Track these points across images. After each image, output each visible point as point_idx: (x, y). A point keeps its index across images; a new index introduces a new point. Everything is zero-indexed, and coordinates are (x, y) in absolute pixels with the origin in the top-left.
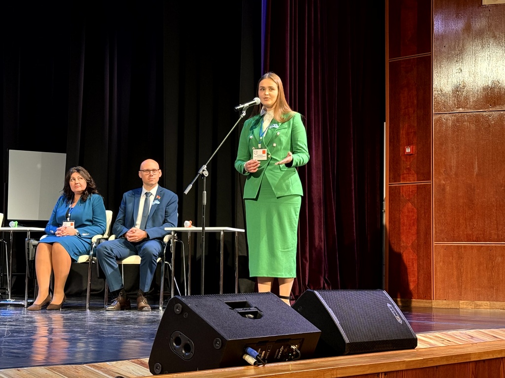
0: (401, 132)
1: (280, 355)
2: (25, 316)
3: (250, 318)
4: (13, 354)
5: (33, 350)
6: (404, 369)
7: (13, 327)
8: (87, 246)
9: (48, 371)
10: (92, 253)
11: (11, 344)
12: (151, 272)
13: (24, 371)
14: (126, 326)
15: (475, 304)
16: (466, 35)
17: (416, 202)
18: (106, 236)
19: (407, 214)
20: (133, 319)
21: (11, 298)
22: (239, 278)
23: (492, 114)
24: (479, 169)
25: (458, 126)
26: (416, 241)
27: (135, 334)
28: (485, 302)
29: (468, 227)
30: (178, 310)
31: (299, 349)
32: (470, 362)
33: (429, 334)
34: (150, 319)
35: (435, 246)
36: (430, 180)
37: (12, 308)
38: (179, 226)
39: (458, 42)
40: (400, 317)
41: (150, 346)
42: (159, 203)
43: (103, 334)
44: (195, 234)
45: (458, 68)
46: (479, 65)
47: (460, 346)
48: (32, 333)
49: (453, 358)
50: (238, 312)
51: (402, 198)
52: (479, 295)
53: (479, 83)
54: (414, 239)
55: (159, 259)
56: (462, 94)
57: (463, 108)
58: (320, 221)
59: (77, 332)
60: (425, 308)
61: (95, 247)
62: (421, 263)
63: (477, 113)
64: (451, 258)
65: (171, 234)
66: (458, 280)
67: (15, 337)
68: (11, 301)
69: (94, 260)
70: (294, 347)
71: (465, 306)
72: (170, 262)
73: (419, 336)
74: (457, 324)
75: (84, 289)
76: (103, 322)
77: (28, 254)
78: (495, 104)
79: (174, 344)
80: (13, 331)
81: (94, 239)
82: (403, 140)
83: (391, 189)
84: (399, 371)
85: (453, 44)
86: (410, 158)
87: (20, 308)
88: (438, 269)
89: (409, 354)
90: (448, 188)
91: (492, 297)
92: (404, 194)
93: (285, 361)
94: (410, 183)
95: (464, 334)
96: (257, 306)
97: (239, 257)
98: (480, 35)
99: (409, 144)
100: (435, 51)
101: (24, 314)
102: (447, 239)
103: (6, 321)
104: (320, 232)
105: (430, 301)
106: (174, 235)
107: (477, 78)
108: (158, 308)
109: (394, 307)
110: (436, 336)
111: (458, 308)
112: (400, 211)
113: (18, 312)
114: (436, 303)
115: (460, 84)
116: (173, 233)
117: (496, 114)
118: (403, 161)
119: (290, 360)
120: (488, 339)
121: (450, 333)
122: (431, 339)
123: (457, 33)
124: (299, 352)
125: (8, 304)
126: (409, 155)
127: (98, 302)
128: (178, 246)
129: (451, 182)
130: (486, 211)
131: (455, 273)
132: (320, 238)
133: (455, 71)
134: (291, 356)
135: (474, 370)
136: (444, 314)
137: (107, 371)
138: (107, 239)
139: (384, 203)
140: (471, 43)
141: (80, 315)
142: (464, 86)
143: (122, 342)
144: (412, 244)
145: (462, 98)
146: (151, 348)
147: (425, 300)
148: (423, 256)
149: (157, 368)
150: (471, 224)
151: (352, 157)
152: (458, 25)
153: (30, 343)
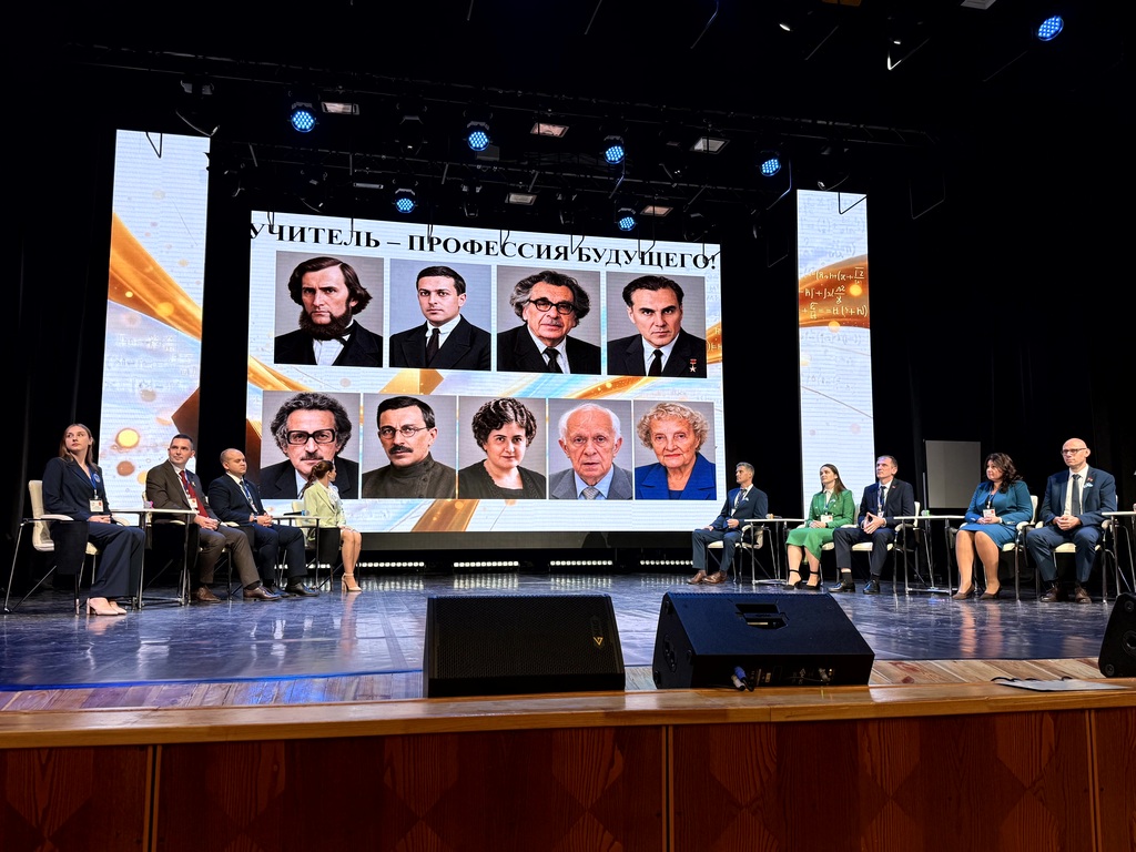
5: (961, 641)
7: (941, 616)
8: (1013, 533)
9: (984, 664)
11: (940, 634)
12: (1089, 561)
13: (961, 663)
14: (1066, 620)
18: (1032, 523)
20: (1071, 612)
27: (1077, 630)
34: (1092, 613)
41: (1098, 645)
42: (1091, 485)
43: (1039, 628)
48: (960, 623)
55: (1097, 547)
67: (944, 627)
68: (933, 589)
72: (1112, 550)
75: (1012, 576)
76: (1038, 615)
80: (941, 621)
81: (1020, 526)
103: (932, 610)
106: (1113, 520)
108: (1102, 601)
127: (1029, 592)
137: (1051, 669)
138: (1034, 526)
143: (1063, 638)
146: (1100, 647)
149: (1109, 670)
153: (958, 633)
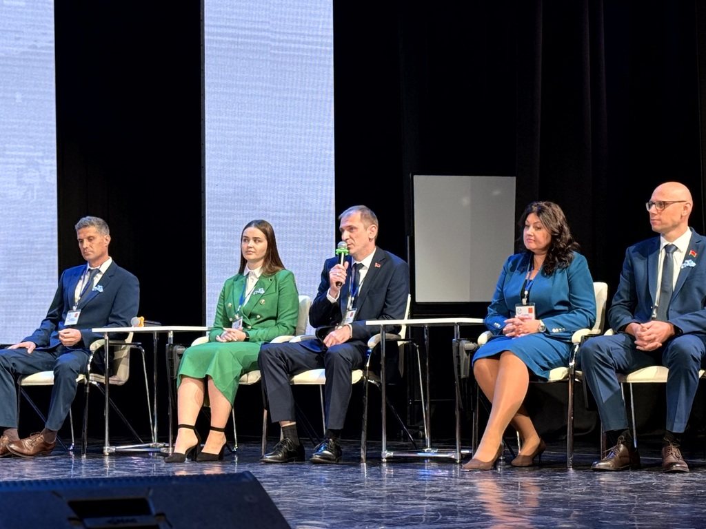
8: (564, 349)
10: (572, 364)
21: (431, 447)
37: (434, 465)
42: (693, 264)
55: (701, 372)
68: (430, 452)
69: (578, 376)
77: (459, 367)
81: (577, 337)
87: (448, 466)
101: (457, 475)
113: (446, 472)
125: (427, 458)
141: (558, 480)
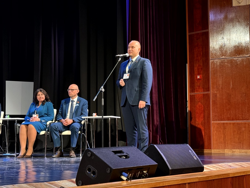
0: (195, 68)
1: (138, 175)
2: (15, 161)
3: (123, 158)
4: (10, 178)
5: (19, 176)
6: (198, 181)
7: (10, 166)
8: (45, 126)
9: (27, 185)
10: (47, 130)
11: (9, 174)
13: (16, 186)
14: (64, 164)
15: (232, 151)
16: (225, 21)
17: (203, 102)
19: (199, 108)
20: (67, 161)
21: (8, 153)
22: (118, 141)
23: (238, 59)
24: (233, 86)
25: (222, 65)
26: (203, 121)
27: (69, 168)
28: (237, 150)
29: (228, 114)
30: (89, 155)
31: (147, 172)
32: (229, 177)
33: (210, 165)
34: (75, 161)
35: (212, 123)
36: (209, 91)
37: (9, 157)
38: (89, 116)
39: (221, 24)
40: (195, 157)
41: (76, 173)
42: (78, 105)
43: (53, 168)
44: (97, 120)
45: (222, 37)
46: (232, 35)
47: (224, 170)
48: (19, 168)
49: (221, 175)
50: (118, 156)
51: (196, 100)
52: (234, 146)
53: (232, 44)
54: (202, 120)
55: (79, 132)
56: (224, 49)
57: (224, 56)
58: (157, 112)
59: (41, 168)
60: (208, 153)
61: (48, 127)
62: (206, 131)
63: (231, 59)
64: (220, 129)
65: (85, 120)
66: (224, 140)
67: (11, 170)
68: (8, 154)
69: (48, 133)
70: (145, 172)
71: (228, 152)
72: (85, 134)
73: (205, 166)
74: (224, 160)
75: (44, 147)
76: (53, 163)
77: (16, 131)
78: (240, 54)
79: (88, 171)
80: (10, 168)
82: (196, 72)
83: (191, 96)
84: (195, 182)
85: (219, 25)
86: (199, 81)
87: (13, 157)
88: (214, 134)
89: (200, 174)
90: (218, 95)
91: (240, 147)
92: (197, 98)
93: (141, 178)
94: (199, 93)
95: (227, 165)
96: (127, 153)
97: (118, 130)
98: (232, 21)
99: (199, 74)
100: (210, 29)
101: (15, 160)
102: (218, 119)
103: (6, 164)
104: (157, 117)
105: (211, 150)
106: (86, 120)
107: (231, 42)
108: (80, 156)
109: (192, 152)
110: (213, 166)
111: (224, 153)
112: (195, 106)
113: (12, 159)
114: (213, 151)
115: (223, 45)
116: (86, 119)
117: (240, 59)
118: (196, 82)
119: (143, 178)
120: (238, 167)
121: (220, 164)
122: (211, 167)
123: (221, 20)
124: (147, 174)
125: (7, 156)
126: (199, 79)
127: (50, 154)
128: (89, 126)
129: (219, 92)
130: (237, 106)
131: (222, 136)
132: (157, 120)
133: (220, 38)
134: (144, 176)
135: (231, 181)
136: (218, 156)
137: (56, 185)
138: (54, 123)
139: (188, 103)
140: (228, 25)
141: (42, 160)
142: (225, 46)
143: (63, 172)
144: (201, 122)
145: (224, 52)
146: (77, 174)
147: (208, 150)
148: (207, 128)
149: (79, 183)
150: (229, 112)
151: (172, 81)
152: (221, 16)
153: (18, 173)
